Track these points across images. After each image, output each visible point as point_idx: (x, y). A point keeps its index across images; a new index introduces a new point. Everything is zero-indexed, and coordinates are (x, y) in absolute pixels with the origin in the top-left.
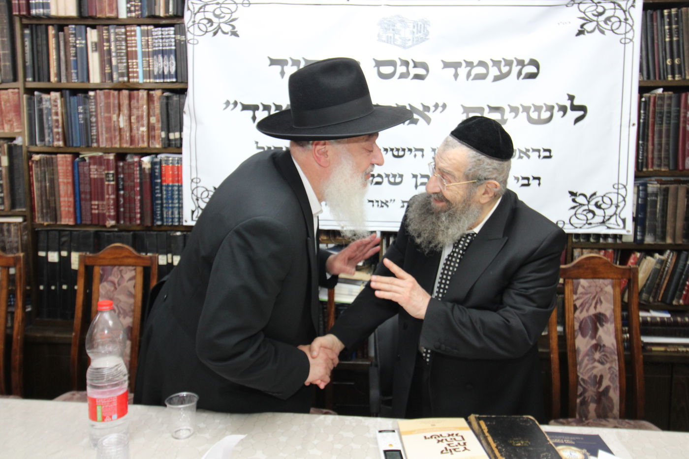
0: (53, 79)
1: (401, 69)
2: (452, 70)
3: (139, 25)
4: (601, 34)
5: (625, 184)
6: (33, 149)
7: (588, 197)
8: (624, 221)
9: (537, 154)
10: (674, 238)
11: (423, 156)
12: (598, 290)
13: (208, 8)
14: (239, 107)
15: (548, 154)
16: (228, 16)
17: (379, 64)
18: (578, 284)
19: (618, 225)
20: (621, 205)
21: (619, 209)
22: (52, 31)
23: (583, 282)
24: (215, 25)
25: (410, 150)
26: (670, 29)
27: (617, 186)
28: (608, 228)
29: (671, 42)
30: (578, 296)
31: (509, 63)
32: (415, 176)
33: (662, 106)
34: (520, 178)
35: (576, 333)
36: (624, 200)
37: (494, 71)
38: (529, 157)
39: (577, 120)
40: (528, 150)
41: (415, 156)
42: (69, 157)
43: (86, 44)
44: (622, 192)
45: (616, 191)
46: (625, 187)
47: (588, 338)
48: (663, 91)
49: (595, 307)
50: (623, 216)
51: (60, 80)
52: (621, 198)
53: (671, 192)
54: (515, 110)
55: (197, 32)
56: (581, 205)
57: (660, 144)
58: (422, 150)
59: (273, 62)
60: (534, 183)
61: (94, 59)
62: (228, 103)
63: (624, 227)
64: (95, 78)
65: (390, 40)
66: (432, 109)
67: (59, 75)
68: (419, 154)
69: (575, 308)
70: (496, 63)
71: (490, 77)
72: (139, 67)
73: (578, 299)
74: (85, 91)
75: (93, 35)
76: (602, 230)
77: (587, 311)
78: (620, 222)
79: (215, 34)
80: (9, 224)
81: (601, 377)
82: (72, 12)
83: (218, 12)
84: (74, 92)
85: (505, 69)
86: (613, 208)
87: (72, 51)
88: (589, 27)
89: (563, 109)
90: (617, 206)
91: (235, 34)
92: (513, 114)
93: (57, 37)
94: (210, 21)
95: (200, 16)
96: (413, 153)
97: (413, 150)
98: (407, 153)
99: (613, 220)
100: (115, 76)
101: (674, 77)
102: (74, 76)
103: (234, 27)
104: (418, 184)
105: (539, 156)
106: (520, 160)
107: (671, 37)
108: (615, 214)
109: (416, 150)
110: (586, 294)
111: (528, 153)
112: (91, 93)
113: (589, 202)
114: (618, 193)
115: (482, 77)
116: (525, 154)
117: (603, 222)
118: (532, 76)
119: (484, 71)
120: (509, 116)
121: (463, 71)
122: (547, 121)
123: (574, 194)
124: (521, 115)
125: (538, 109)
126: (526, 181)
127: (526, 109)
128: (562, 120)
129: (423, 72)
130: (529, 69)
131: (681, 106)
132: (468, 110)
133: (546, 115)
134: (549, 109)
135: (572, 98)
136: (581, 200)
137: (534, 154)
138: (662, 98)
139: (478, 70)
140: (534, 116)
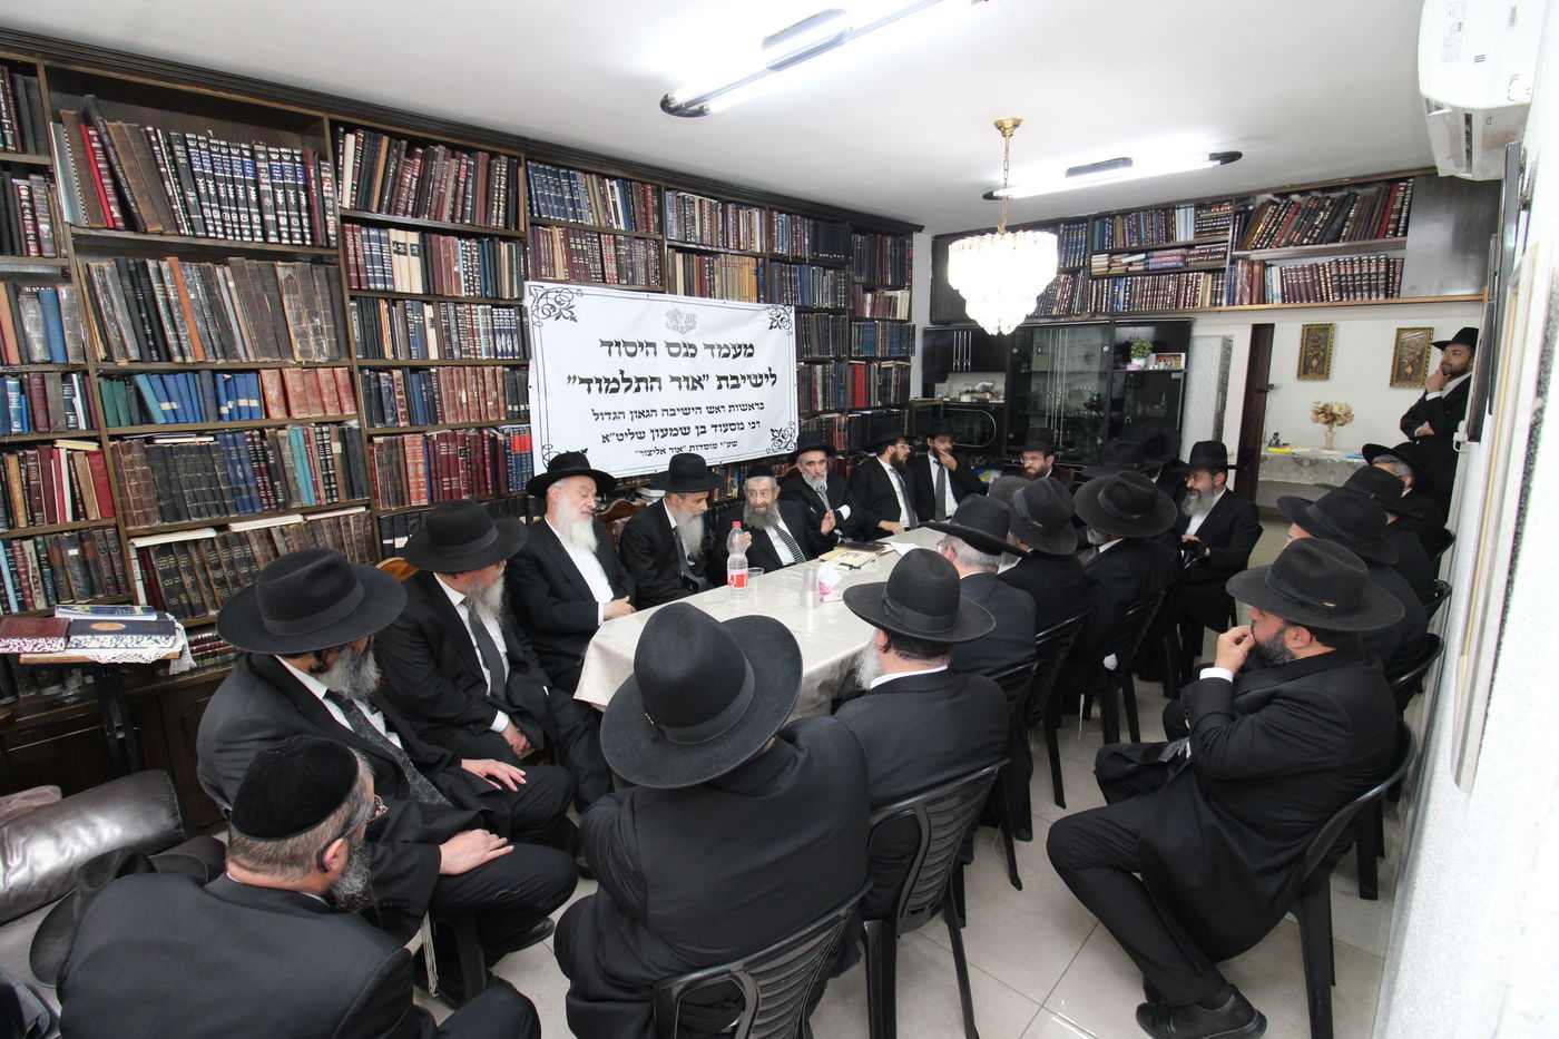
0: (389, 354)
1: (684, 350)
2: (710, 350)
3: (478, 304)
4: (779, 329)
5: (794, 421)
6: (372, 431)
7: (779, 431)
11: (701, 412)
13: (550, 295)
14: (578, 381)
15: (761, 406)
16: (566, 304)
17: (669, 345)
22: (384, 306)
24: (557, 311)
25: (693, 409)
26: (804, 326)
27: (791, 423)
31: (740, 347)
32: (697, 427)
33: (804, 373)
34: (751, 423)
37: (733, 352)
38: (754, 409)
39: (773, 383)
40: (753, 404)
41: (697, 413)
42: (420, 438)
43: (424, 320)
44: (793, 426)
45: (790, 426)
46: (794, 423)
48: (804, 364)
51: (395, 357)
54: (743, 377)
55: (541, 315)
56: (776, 437)
57: (805, 397)
58: (700, 408)
59: (603, 343)
60: (757, 425)
61: (431, 334)
62: (569, 378)
64: (434, 355)
65: (675, 328)
66: (703, 378)
67: (394, 352)
70: (735, 346)
71: (731, 356)
72: (483, 342)
74: (426, 368)
75: (429, 311)
79: (557, 318)
80: (347, 516)
82: (418, 289)
83: (558, 299)
84: (415, 369)
85: (738, 351)
87: (411, 327)
88: (774, 324)
89: (767, 376)
91: (573, 319)
92: (743, 380)
93: (389, 311)
94: (553, 307)
95: (543, 302)
96: (695, 411)
97: (695, 408)
98: (691, 411)
100: (456, 353)
101: (807, 355)
102: (414, 353)
103: (572, 314)
105: (759, 407)
106: (750, 411)
109: (697, 408)
112: (433, 370)
113: (779, 435)
114: (791, 428)
115: (726, 355)
116: (752, 406)
118: (750, 355)
119: (727, 351)
120: (741, 381)
121: (716, 351)
122: (759, 385)
123: (772, 430)
124: (748, 381)
125: (755, 377)
126: (754, 425)
127: (749, 377)
128: (767, 384)
129: (694, 351)
130: (750, 351)
131: (812, 373)
132: (720, 378)
133: (759, 381)
134: (761, 376)
135: (770, 369)
136: (776, 434)
137: (756, 407)
138: (804, 368)
139: (725, 351)
140: (754, 381)
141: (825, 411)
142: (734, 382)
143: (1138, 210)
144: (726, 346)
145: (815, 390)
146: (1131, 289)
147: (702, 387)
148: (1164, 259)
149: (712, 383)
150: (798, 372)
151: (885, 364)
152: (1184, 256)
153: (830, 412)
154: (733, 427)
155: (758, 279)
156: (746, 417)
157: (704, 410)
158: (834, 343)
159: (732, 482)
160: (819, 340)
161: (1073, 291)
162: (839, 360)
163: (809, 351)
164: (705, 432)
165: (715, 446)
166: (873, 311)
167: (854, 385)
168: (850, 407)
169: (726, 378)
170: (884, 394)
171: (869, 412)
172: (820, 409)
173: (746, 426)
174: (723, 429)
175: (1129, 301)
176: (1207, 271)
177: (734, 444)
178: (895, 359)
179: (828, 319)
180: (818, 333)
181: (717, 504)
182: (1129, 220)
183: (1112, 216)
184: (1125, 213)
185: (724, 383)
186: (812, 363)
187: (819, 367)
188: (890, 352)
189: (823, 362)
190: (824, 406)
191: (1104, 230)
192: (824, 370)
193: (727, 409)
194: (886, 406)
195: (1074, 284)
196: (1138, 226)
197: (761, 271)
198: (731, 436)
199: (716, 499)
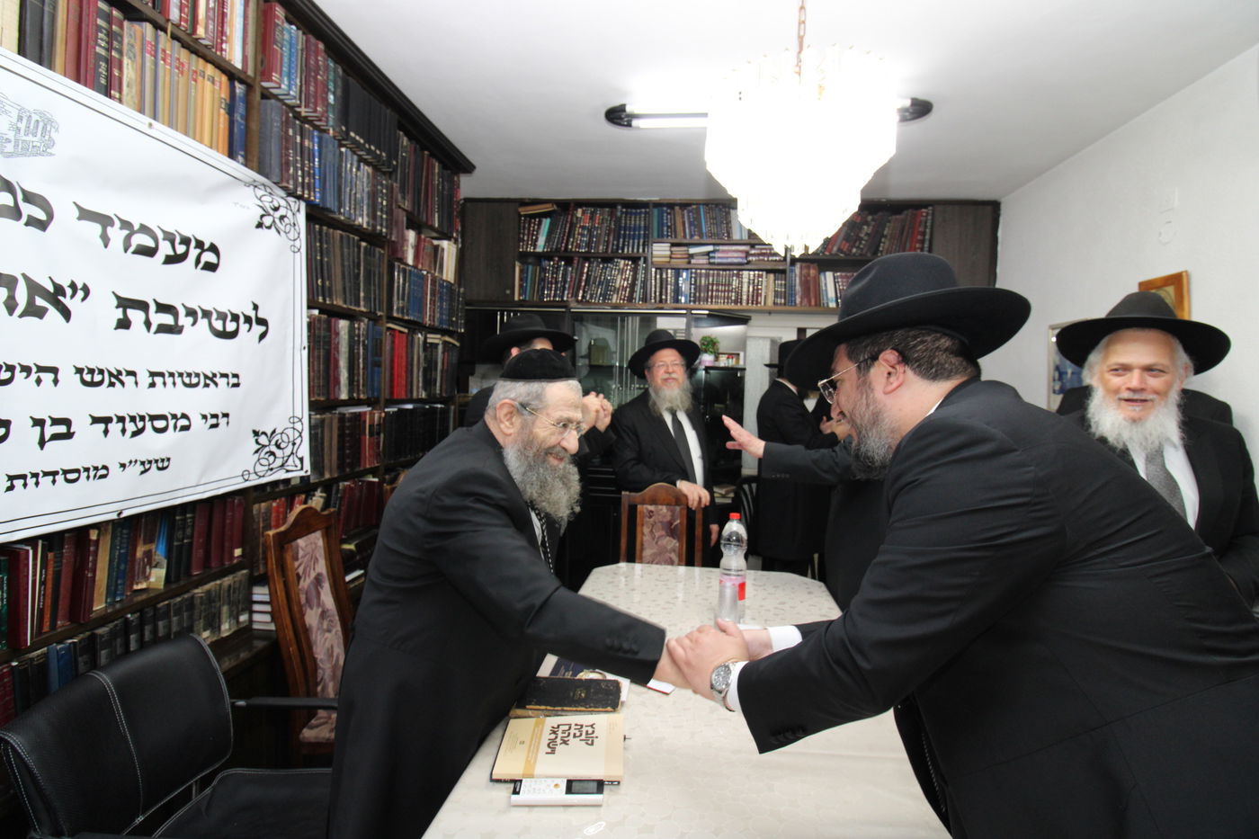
2: (97, 228)
4: (276, 233)
5: (300, 417)
7: (269, 435)
8: (301, 460)
9: (225, 380)
10: (331, 472)
11: (56, 382)
12: (313, 546)
15: (235, 381)
18: (297, 546)
19: (296, 466)
20: (298, 441)
21: (296, 447)
23: (301, 542)
25: (26, 370)
26: (321, 247)
27: (294, 419)
28: (288, 471)
29: (321, 260)
30: (300, 561)
31: (185, 241)
32: (39, 423)
33: (319, 329)
34: (209, 417)
35: (304, 609)
36: (300, 436)
37: (165, 249)
38: (216, 384)
39: (263, 336)
40: (215, 375)
41: (39, 381)
44: (298, 426)
45: (292, 426)
46: (300, 420)
47: (315, 608)
48: (320, 313)
49: (314, 569)
50: (300, 456)
52: (297, 434)
53: (327, 422)
54: (191, 313)
56: (264, 446)
57: (319, 371)
58: (54, 370)
60: (223, 421)
63: (302, 469)
66: (69, 292)
68: (49, 377)
69: (299, 577)
70: (170, 238)
71: (160, 256)
73: (300, 565)
76: (281, 475)
77: (309, 576)
78: (298, 463)
81: (332, 647)
85: (181, 249)
86: (290, 446)
88: (267, 221)
89: (248, 320)
90: (294, 444)
92: (190, 320)
96: (34, 376)
97: (34, 369)
98: (19, 376)
99: (290, 462)
101: (324, 299)
104: (47, 438)
105: (228, 384)
106: (206, 389)
107: (321, 256)
108: (292, 453)
109: (41, 369)
110: (305, 555)
111: (215, 379)
113: (270, 442)
114: (294, 429)
115: (149, 252)
116: (211, 379)
117: (283, 465)
118: (211, 267)
119: (150, 243)
120: (184, 321)
121: (117, 235)
122: (233, 335)
123: (256, 433)
124: (203, 323)
125: (222, 316)
126: (215, 420)
127: (207, 314)
128: (248, 335)
129: (42, 216)
130: (209, 257)
131: (331, 332)
132: (125, 303)
133: (231, 327)
134: (235, 318)
135: (256, 307)
136: (263, 440)
137: (222, 382)
138: (319, 320)
139: (141, 240)
140: (218, 325)
141: (352, 402)
142: (167, 319)
143: (698, 204)
144: (144, 229)
145: (337, 361)
146: (696, 281)
147: (66, 314)
148: (730, 255)
149: (97, 312)
150: (310, 325)
151: (434, 338)
152: (748, 254)
153: (359, 403)
154: (160, 424)
155: (231, 123)
156: (196, 402)
157: (67, 375)
158: (367, 291)
159: (148, 554)
160: (343, 278)
161: (635, 279)
162: (374, 319)
163: (327, 292)
164: (69, 435)
165: (101, 472)
166: (416, 257)
167: (392, 361)
168: (388, 397)
169: (143, 306)
170: (428, 383)
171: (410, 406)
172: (344, 396)
173: (197, 422)
174: (131, 427)
175: (695, 294)
176: (768, 271)
177: (163, 464)
178: (444, 332)
179: (359, 247)
180: (343, 266)
181: (104, 619)
182: (689, 212)
183: (671, 206)
184: (684, 205)
185: (136, 316)
186: (332, 313)
187: (343, 324)
188: (441, 321)
189: (351, 316)
190: (351, 391)
191: (663, 219)
192: (351, 330)
193: (144, 379)
194: (431, 399)
195: (635, 271)
196: (698, 218)
197: (241, 108)
198: (152, 445)
199: (99, 606)
